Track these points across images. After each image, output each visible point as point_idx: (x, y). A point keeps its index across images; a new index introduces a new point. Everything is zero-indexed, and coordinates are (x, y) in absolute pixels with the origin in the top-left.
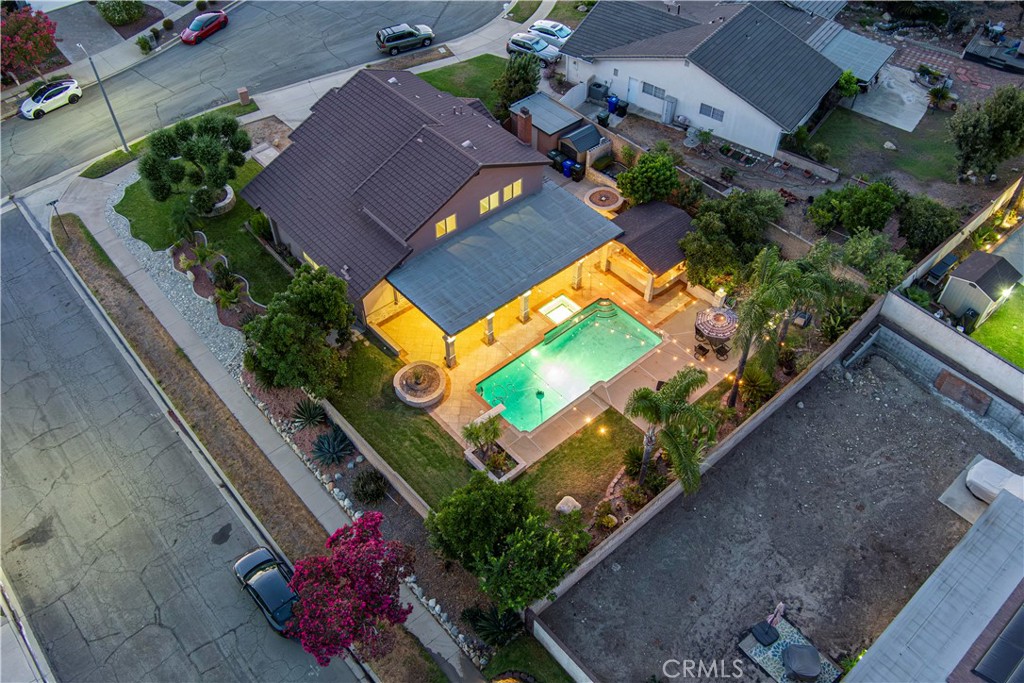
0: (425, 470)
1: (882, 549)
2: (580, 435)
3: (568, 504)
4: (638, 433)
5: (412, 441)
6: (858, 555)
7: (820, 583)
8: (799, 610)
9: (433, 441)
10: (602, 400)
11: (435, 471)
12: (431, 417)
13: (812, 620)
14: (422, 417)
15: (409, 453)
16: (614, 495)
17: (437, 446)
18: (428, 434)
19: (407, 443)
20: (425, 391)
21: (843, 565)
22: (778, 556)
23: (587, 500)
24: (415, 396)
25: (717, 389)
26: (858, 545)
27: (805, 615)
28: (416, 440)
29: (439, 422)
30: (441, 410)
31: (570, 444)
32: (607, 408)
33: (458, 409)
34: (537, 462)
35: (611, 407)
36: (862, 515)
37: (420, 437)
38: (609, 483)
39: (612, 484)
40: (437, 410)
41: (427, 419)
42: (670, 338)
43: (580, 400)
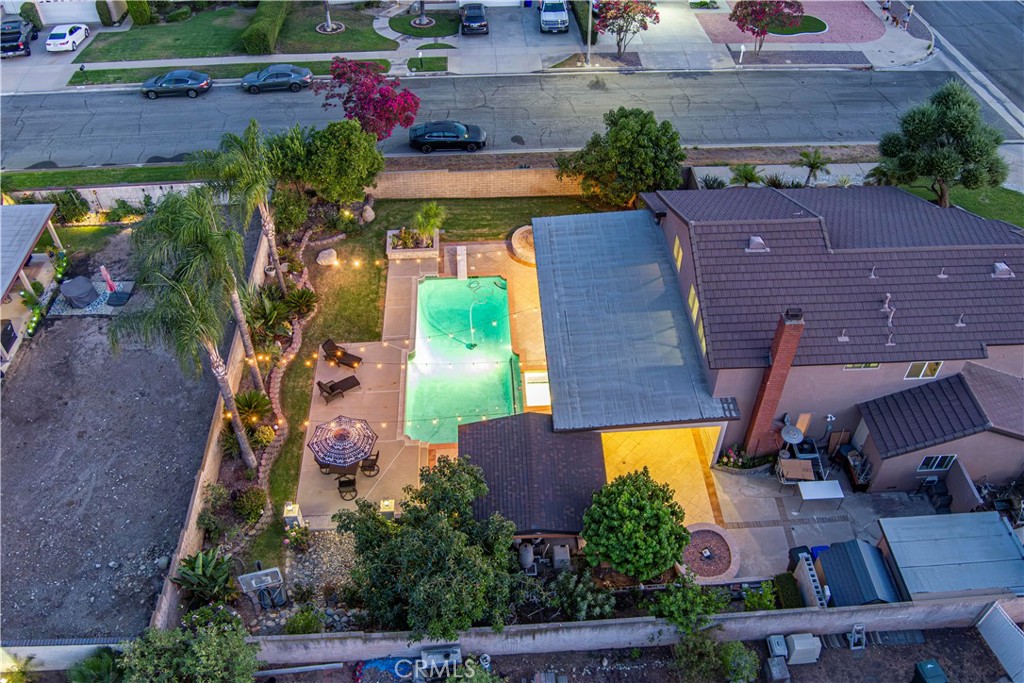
1: (42, 417)
3: (329, 258)
5: (489, 220)
6: (66, 396)
7: (92, 355)
8: (100, 329)
9: (474, 229)
10: (394, 340)
13: (86, 330)
14: (506, 232)
15: (477, 215)
17: (467, 229)
18: (485, 230)
21: (77, 379)
22: (139, 347)
23: (319, 271)
26: (70, 403)
27: (95, 328)
28: (486, 223)
29: (490, 241)
30: (501, 246)
31: (377, 293)
32: (383, 339)
33: (492, 256)
35: (380, 341)
36: (76, 430)
37: (485, 226)
41: (501, 236)
42: (401, 443)
43: (412, 328)
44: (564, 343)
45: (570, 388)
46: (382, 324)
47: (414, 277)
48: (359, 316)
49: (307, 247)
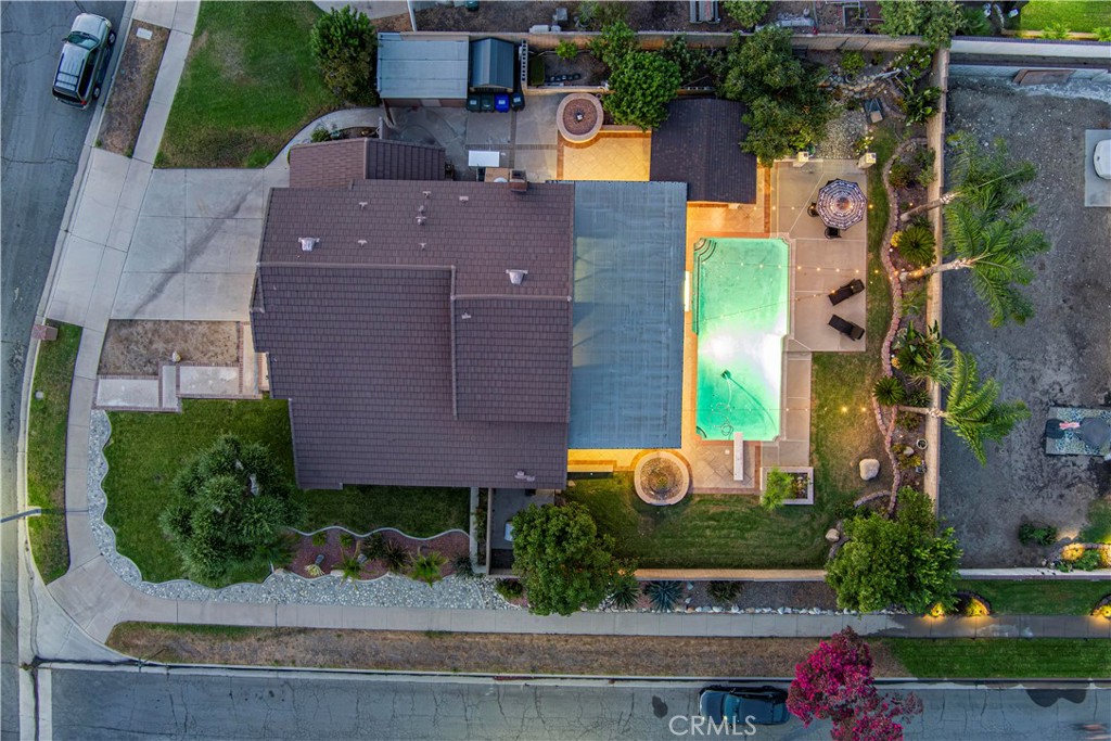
0: (746, 539)
1: (1078, 288)
2: (817, 402)
3: (868, 467)
4: (854, 357)
5: (708, 527)
6: (1067, 310)
7: (1059, 356)
8: (1061, 390)
9: (723, 512)
10: (800, 353)
11: (753, 533)
12: (699, 495)
13: (1073, 390)
14: (692, 503)
15: (719, 537)
16: (890, 430)
17: (731, 514)
18: (713, 510)
19: (708, 532)
20: (676, 483)
21: (1063, 328)
22: (1021, 363)
23: (875, 449)
24: (673, 495)
25: (871, 256)
26: (1062, 302)
27: (1067, 391)
28: (711, 523)
29: (709, 492)
30: (698, 481)
31: (819, 416)
32: (810, 355)
33: (708, 468)
34: (811, 454)
35: (813, 353)
36: (1047, 272)
37: (712, 518)
38: (876, 421)
39: (879, 422)
40: (695, 485)
41: (698, 499)
42: (792, 237)
43: (786, 368)
44: (670, 273)
45: (671, 222)
46: (812, 377)
47: (785, 439)
48: (834, 386)
49: (890, 490)
